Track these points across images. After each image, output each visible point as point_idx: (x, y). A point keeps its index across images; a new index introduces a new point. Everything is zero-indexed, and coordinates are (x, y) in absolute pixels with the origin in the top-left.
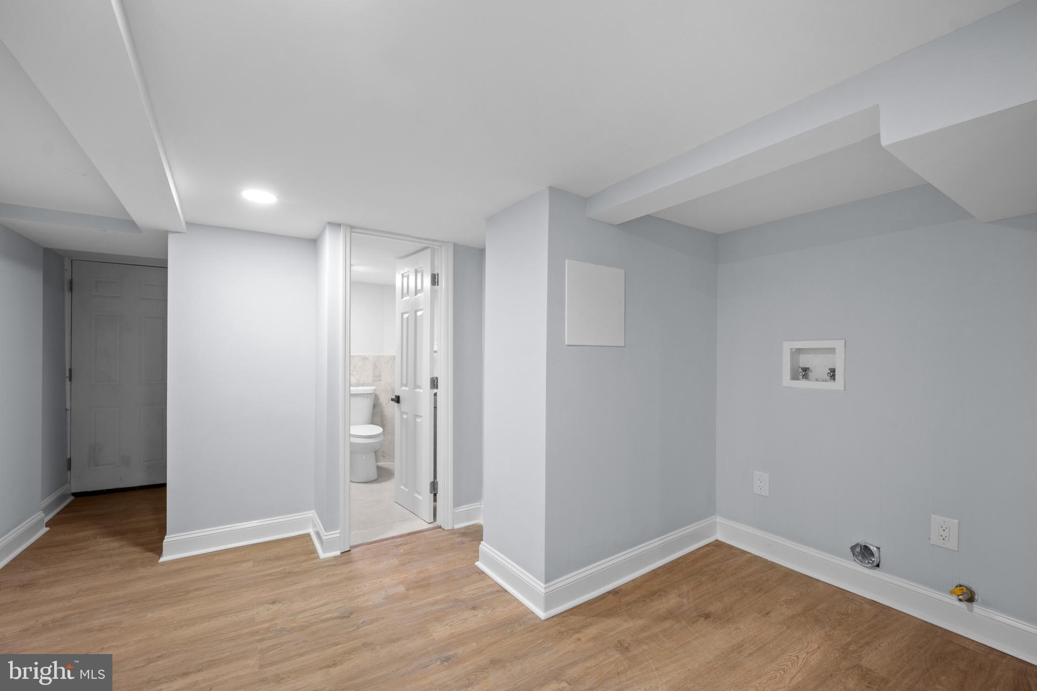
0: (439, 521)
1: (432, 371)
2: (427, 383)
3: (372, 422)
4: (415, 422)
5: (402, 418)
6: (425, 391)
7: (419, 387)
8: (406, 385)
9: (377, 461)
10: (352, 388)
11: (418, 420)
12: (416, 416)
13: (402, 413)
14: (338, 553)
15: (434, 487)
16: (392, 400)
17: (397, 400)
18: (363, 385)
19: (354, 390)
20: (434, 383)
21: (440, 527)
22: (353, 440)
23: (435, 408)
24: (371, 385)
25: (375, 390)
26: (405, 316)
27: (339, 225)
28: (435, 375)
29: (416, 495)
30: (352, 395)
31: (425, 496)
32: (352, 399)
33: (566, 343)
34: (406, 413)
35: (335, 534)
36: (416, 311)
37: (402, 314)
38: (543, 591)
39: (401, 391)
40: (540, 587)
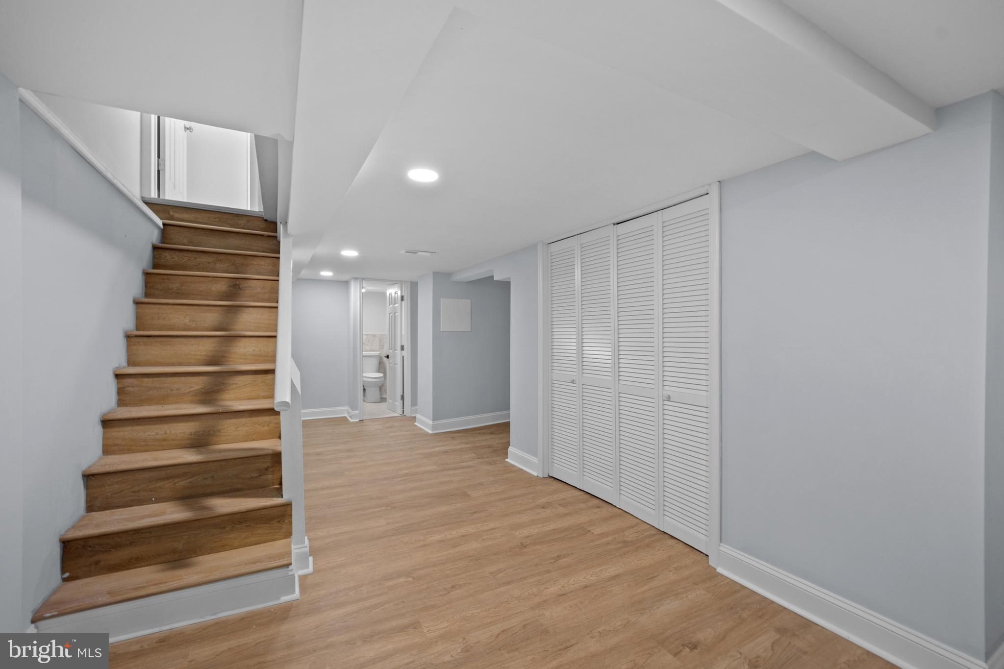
0: (405, 414)
1: (401, 342)
2: (399, 348)
3: (379, 372)
4: (395, 367)
5: (390, 366)
6: (399, 351)
7: (396, 350)
8: (391, 349)
9: (381, 395)
10: (363, 353)
11: (396, 366)
12: (396, 364)
13: (390, 363)
14: (358, 420)
15: (403, 397)
16: (385, 357)
17: (388, 357)
18: (374, 351)
19: (365, 353)
20: (402, 348)
21: (405, 416)
22: (365, 379)
23: (403, 361)
24: (378, 351)
25: (380, 353)
26: (391, 315)
27: (357, 278)
28: (403, 344)
29: (396, 403)
30: (363, 356)
31: (399, 402)
32: (364, 358)
33: (441, 330)
34: (391, 363)
35: (357, 412)
36: (395, 313)
37: (390, 314)
38: (431, 424)
39: (390, 352)
40: (430, 422)
